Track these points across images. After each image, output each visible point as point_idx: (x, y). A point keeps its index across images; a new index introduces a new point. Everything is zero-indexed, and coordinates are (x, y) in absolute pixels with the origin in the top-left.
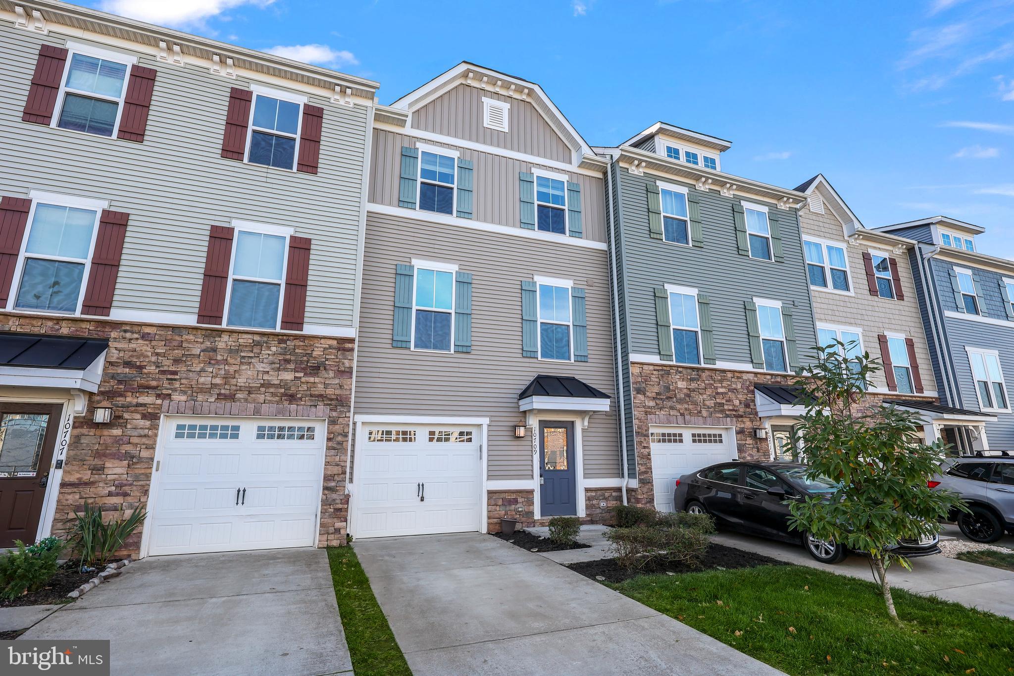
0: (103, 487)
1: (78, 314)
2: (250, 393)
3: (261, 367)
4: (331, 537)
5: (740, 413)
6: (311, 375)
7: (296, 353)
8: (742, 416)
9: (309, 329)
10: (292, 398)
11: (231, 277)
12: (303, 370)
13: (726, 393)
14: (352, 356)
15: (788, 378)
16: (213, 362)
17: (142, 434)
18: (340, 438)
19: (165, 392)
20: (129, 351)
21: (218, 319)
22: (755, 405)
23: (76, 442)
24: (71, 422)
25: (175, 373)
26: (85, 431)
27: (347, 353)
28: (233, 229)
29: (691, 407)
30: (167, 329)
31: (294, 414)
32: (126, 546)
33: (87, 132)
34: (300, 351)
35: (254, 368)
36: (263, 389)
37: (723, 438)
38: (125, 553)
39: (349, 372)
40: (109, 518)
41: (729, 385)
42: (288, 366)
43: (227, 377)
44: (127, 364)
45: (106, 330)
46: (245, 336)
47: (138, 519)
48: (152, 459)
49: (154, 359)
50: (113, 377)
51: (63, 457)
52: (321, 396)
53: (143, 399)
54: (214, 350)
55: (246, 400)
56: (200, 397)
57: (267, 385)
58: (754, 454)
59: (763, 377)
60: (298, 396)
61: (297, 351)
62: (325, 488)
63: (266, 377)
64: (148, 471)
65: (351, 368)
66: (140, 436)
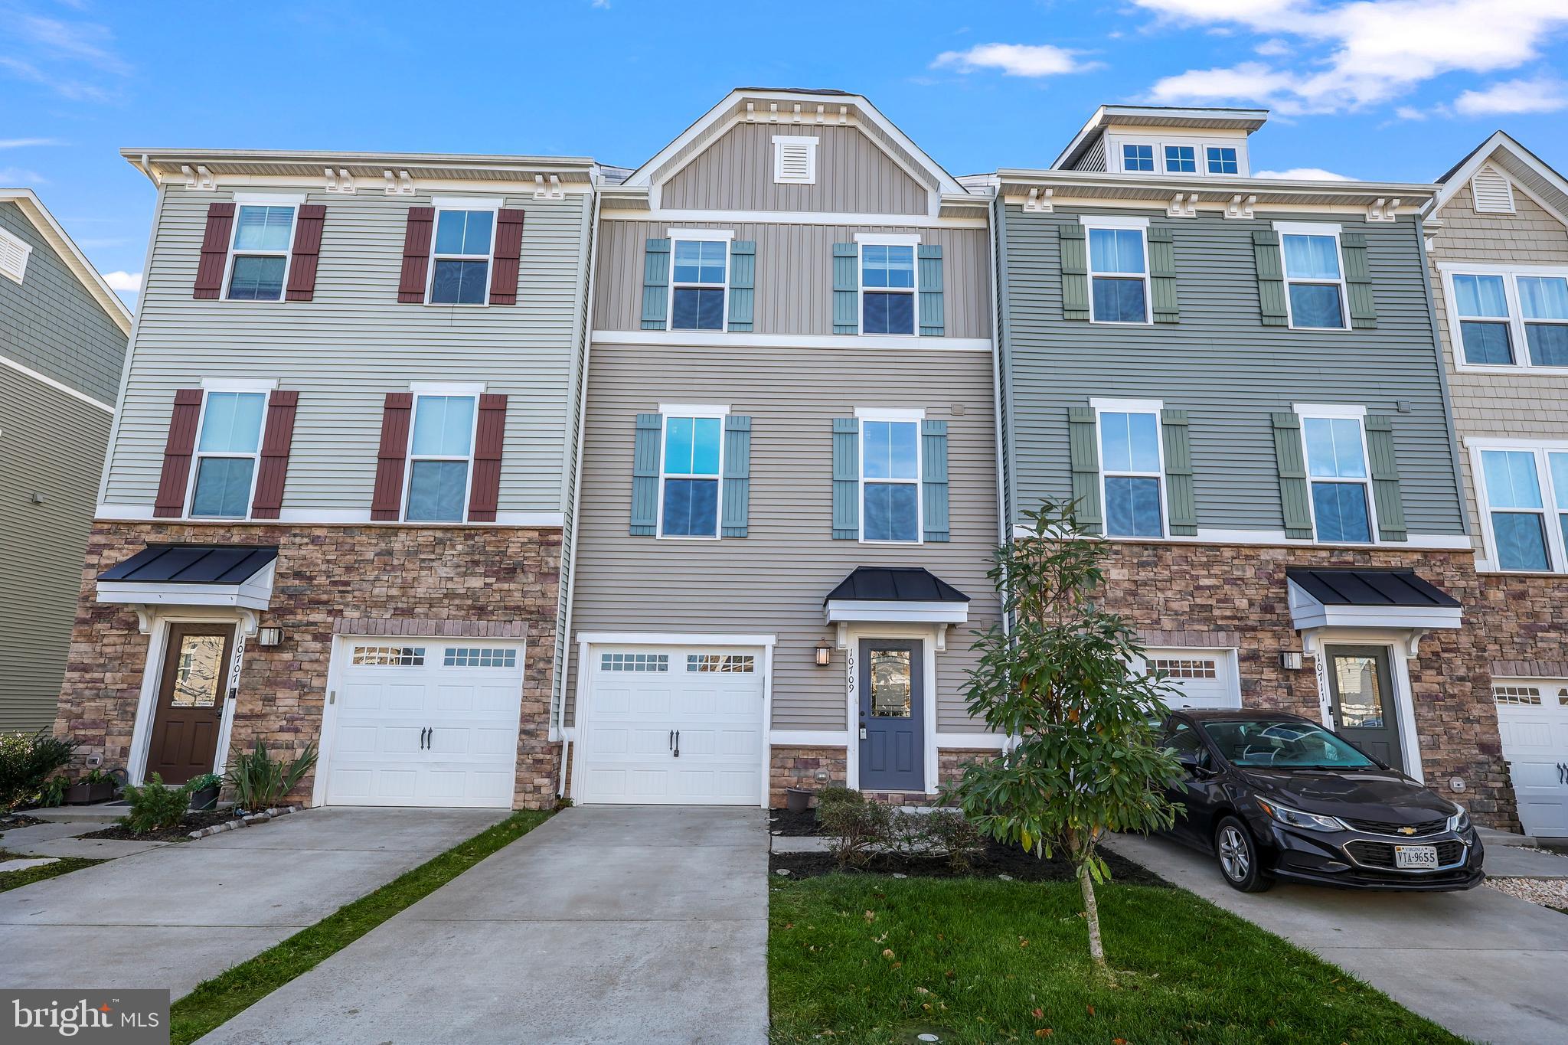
0: (275, 721)
1: (248, 519)
2: (431, 606)
3: (443, 572)
4: (529, 797)
5: (1250, 623)
6: (505, 580)
7: (488, 552)
8: (1254, 629)
9: (503, 519)
10: (481, 611)
11: (409, 457)
12: (496, 574)
13: (1218, 587)
14: (558, 551)
15: (1372, 554)
16: (388, 568)
17: (314, 659)
18: (541, 665)
19: (336, 607)
20: (299, 559)
21: (394, 513)
22: (1287, 608)
23: (248, 665)
24: (243, 645)
25: (347, 584)
26: (256, 655)
27: (552, 548)
28: (412, 395)
29: (1137, 613)
30: (339, 530)
31: (483, 632)
32: (298, 791)
33: (257, 299)
34: (492, 549)
35: (436, 574)
36: (446, 601)
37: (1217, 669)
38: (297, 799)
39: (554, 574)
40: (279, 757)
41: (1226, 572)
42: (477, 570)
43: (405, 587)
44: (298, 575)
45: (276, 535)
46: (425, 533)
47: (309, 761)
48: (324, 689)
49: (324, 567)
50: (283, 592)
51: (236, 685)
52: (518, 607)
53: (315, 617)
54: (390, 553)
55: (426, 615)
56: (375, 613)
57: (450, 595)
58: (1280, 699)
59: (1308, 554)
60: (489, 608)
61: (487, 548)
62: (523, 732)
63: (450, 585)
64: (319, 703)
65: (557, 568)
66: (311, 661)
